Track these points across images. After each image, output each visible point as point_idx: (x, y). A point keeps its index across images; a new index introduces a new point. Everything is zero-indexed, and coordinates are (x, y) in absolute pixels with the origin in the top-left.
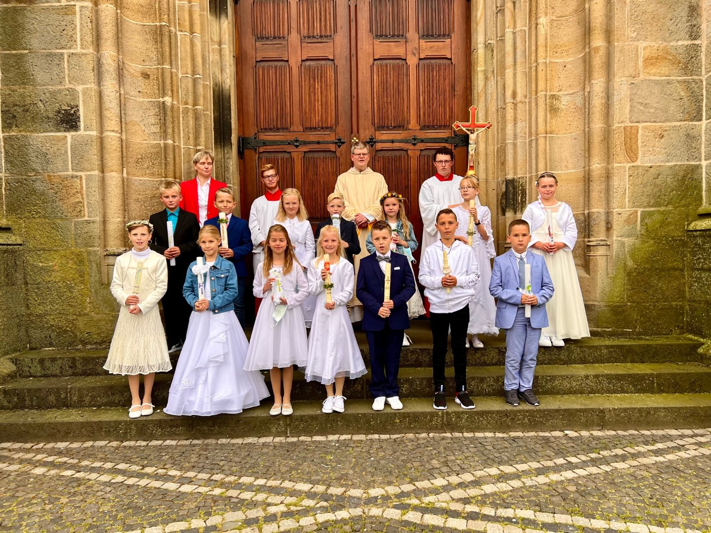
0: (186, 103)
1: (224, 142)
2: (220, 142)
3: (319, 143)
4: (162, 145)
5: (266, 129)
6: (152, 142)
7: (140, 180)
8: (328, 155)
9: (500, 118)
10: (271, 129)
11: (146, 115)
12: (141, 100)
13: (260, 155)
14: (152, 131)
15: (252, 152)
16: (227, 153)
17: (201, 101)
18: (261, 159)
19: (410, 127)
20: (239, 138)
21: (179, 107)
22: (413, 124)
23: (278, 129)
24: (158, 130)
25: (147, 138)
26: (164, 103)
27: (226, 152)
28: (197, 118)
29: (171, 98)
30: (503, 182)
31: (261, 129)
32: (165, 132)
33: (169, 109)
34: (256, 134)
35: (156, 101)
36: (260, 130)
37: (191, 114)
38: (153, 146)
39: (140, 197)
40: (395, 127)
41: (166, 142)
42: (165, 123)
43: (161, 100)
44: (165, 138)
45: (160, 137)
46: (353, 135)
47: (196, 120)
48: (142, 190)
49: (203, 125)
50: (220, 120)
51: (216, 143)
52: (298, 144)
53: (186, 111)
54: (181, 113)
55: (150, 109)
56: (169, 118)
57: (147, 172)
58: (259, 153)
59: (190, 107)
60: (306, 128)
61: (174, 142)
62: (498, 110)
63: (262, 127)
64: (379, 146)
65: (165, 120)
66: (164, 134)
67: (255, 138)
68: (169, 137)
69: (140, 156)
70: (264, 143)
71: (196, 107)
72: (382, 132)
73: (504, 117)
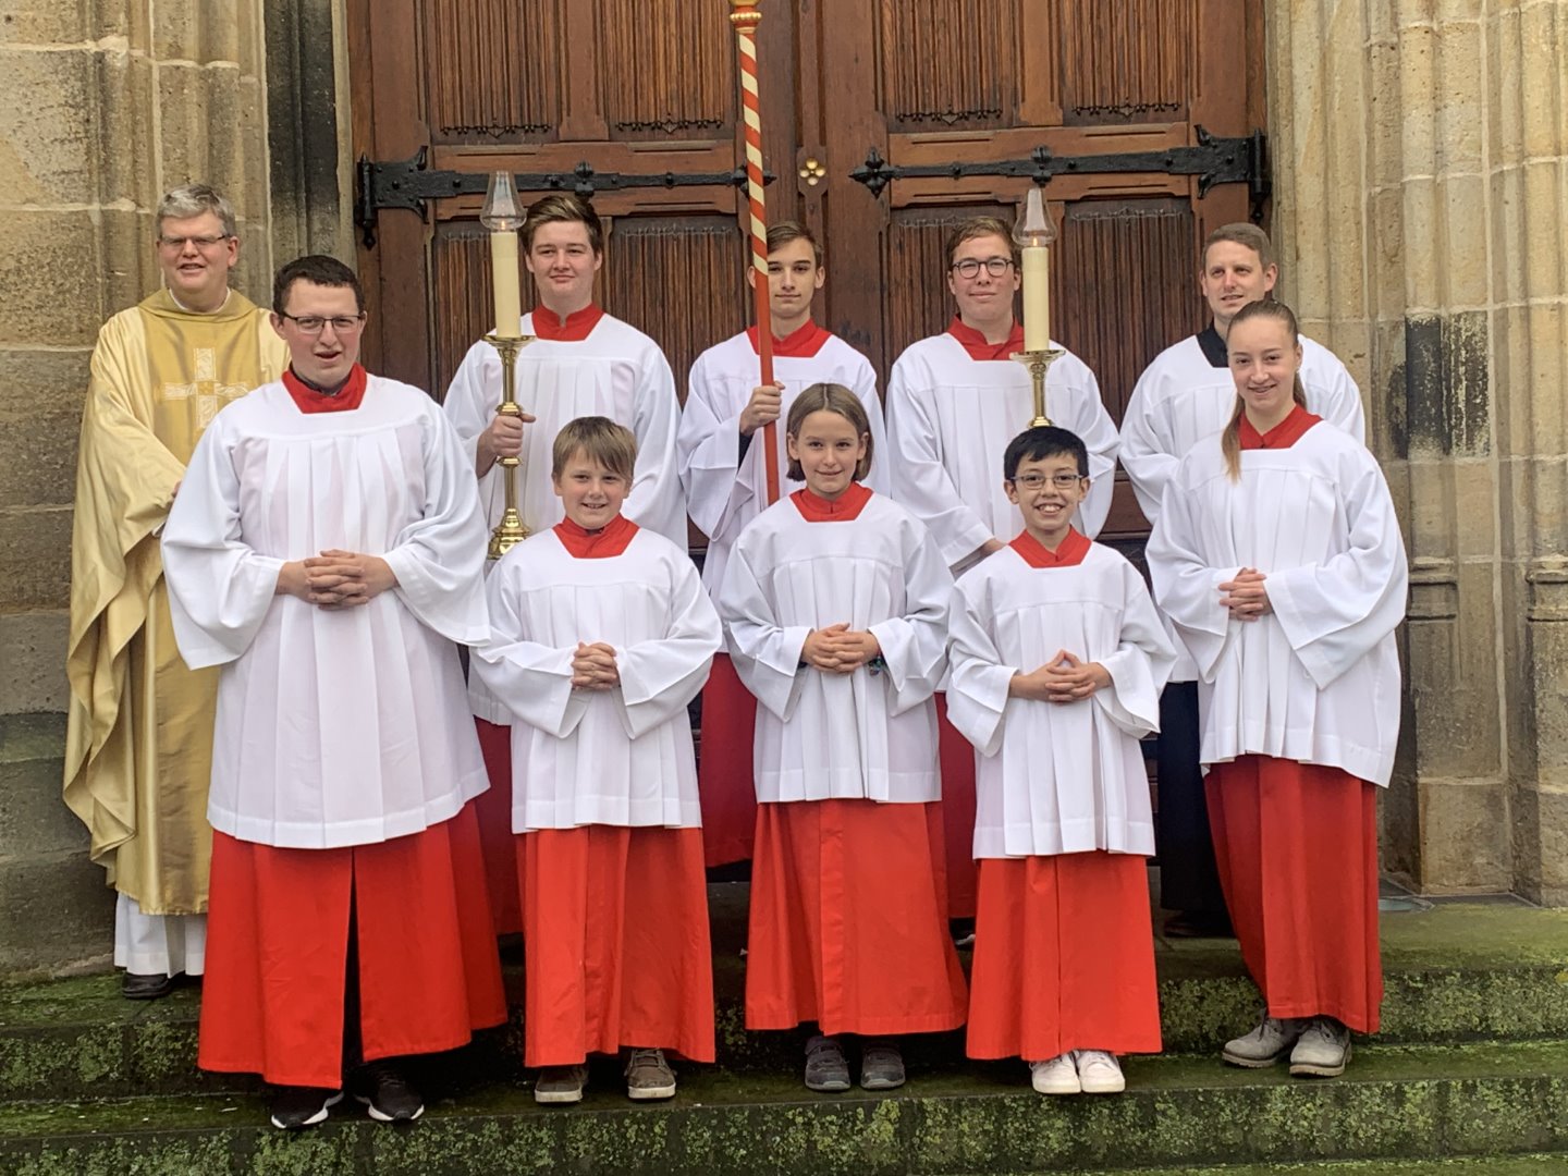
0: (177, 51)
1: (308, 191)
2: (297, 187)
3: (669, 182)
4: (96, 220)
5: (462, 131)
6: (56, 208)
7: (13, 355)
8: (707, 226)
9: (1377, 86)
10: (481, 131)
11: (34, 108)
12: (16, 48)
13: (442, 229)
14: (55, 167)
15: (413, 219)
16: (324, 231)
17: (232, 41)
18: (446, 244)
19: (1025, 113)
20: (360, 166)
21: (150, 67)
22: (1037, 103)
23: (511, 130)
24: (79, 162)
25: (37, 194)
26: (100, 58)
27: (317, 226)
28: (215, 108)
29: (125, 39)
30: (1395, 327)
31: (445, 131)
32: (106, 166)
33: (120, 84)
34: (425, 149)
35: (72, 53)
36: (439, 136)
37: (192, 93)
38: (59, 224)
39: (16, 417)
40: (964, 117)
41: (110, 207)
42: (105, 138)
43: (90, 46)
44: (108, 194)
45: (89, 188)
46: (802, 152)
47: (211, 114)
48: (19, 391)
49: (238, 131)
50: (293, 106)
51: (277, 192)
52: (588, 187)
53: (175, 79)
54: (156, 87)
55: (46, 84)
56: (119, 116)
57: (40, 321)
58: (439, 222)
59: (190, 64)
60: (621, 127)
61: (139, 205)
62: (1368, 50)
63: (449, 123)
64: (903, 191)
65: (104, 127)
66: (102, 175)
67: (422, 167)
68: (121, 187)
69: (12, 264)
70: (457, 185)
71: (210, 66)
72: (916, 136)
73: (1394, 78)
